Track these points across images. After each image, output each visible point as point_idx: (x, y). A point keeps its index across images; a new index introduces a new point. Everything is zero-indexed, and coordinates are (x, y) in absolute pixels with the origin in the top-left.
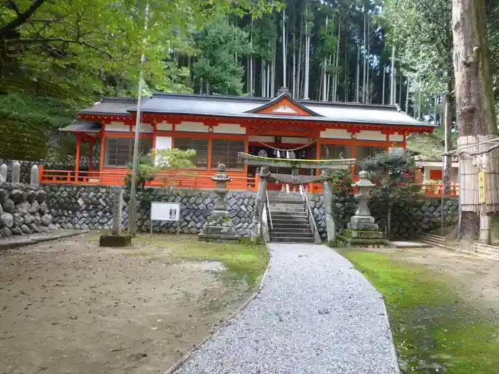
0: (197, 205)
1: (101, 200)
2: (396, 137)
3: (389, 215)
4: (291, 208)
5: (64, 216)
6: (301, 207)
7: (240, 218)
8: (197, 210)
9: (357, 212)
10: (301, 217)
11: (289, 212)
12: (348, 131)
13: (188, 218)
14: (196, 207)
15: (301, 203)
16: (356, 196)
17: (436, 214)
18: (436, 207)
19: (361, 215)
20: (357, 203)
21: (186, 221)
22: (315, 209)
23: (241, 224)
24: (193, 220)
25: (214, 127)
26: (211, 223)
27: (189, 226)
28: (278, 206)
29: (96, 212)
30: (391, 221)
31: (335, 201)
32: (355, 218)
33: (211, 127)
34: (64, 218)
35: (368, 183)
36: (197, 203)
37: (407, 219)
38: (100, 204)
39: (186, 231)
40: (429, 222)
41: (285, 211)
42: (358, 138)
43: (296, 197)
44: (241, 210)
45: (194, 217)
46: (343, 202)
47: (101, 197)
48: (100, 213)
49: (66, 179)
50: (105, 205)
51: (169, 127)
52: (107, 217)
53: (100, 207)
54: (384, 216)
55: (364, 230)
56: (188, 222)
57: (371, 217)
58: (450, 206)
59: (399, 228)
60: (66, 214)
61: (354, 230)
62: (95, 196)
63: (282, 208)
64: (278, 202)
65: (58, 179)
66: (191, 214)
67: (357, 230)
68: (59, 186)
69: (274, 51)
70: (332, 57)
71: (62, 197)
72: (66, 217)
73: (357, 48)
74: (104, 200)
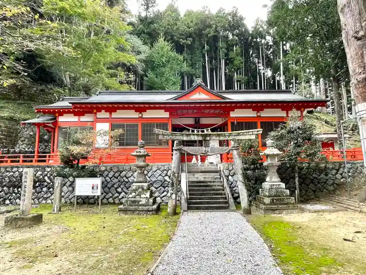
0: (127, 178)
1: (46, 178)
2: (294, 113)
3: (297, 179)
4: (208, 177)
5: (15, 193)
6: (217, 175)
7: (164, 187)
8: (127, 182)
9: (268, 179)
10: (217, 185)
11: (207, 180)
12: (253, 110)
13: (119, 190)
14: (126, 180)
15: (217, 172)
16: (265, 164)
17: (338, 176)
18: (338, 170)
19: (272, 181)
20: (266, 170)
21: (118, 192)
22: (230, 177)
23: (165, 193)
24: (124, 192)
25: (143, 113)
26: (130, 196)
27: (120, 197)
28: (197, 175)
29: (42, 189)
30: (299, 184)
31: (245, 169)
32: (266, 185)
33: (140, 113)
34: (14, 194)
35: (276, 151)
36: (127, 176)
37: (312, 182)
38: (45, 181)
39: (117, 201)
40: (332, 184)
41: (202, 180)
42: (262, 116)
43: (213, 167)
44: (165, 181)
45: (125, 189)
46: (254, 170)
47: (46, 175)
48: (45, 189)
49: (19, 161)
50: (49, 182)
51: (107, 115)
52: (50, 192)
53: (46, 184)
54: (291, 180)
55: (275, 196)
56: (120, 193)
57: (281, 183)
58: (351, 168)
59: (307, 191)
60: (16, 191)
61: (266, 196)
62: (41, 175)
63: (200, 177)
64: (198, 172)
65: (12, 162)
66: (122, 186)
67: (269, 197)
68: (12, 168)
69: (201, 70)
70: (240, 72)
71: (14, 177)
72: (16, 194)
73: (256, 66)
74: (49, 178)
